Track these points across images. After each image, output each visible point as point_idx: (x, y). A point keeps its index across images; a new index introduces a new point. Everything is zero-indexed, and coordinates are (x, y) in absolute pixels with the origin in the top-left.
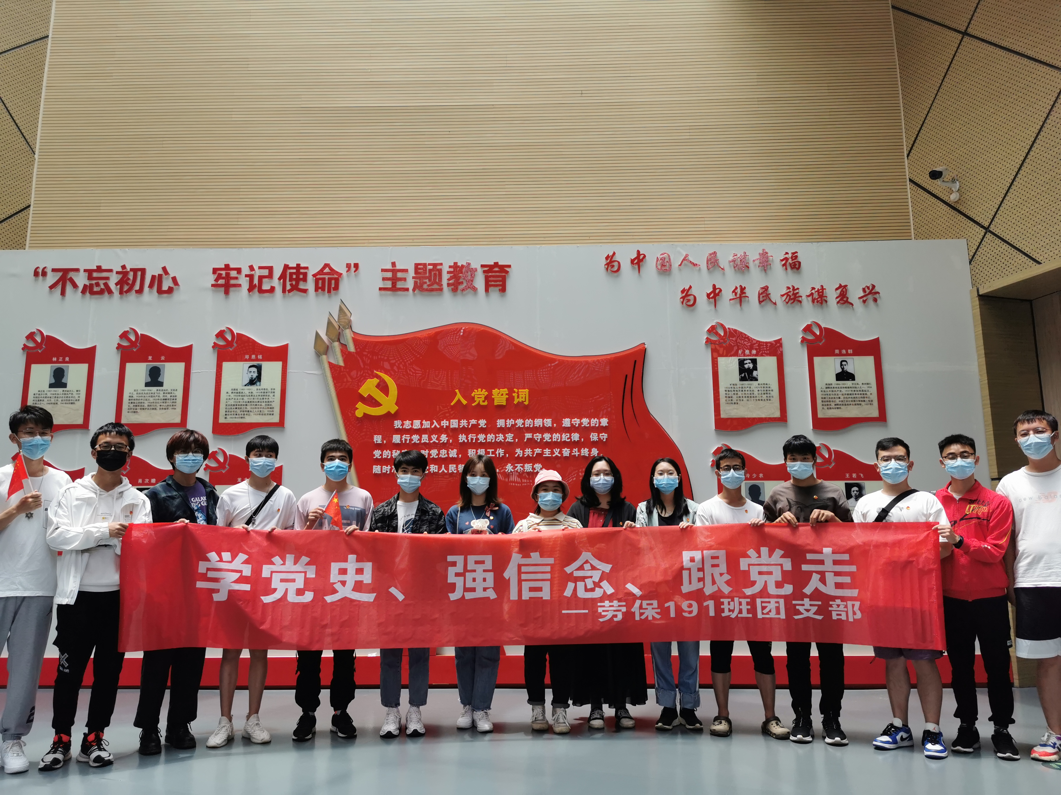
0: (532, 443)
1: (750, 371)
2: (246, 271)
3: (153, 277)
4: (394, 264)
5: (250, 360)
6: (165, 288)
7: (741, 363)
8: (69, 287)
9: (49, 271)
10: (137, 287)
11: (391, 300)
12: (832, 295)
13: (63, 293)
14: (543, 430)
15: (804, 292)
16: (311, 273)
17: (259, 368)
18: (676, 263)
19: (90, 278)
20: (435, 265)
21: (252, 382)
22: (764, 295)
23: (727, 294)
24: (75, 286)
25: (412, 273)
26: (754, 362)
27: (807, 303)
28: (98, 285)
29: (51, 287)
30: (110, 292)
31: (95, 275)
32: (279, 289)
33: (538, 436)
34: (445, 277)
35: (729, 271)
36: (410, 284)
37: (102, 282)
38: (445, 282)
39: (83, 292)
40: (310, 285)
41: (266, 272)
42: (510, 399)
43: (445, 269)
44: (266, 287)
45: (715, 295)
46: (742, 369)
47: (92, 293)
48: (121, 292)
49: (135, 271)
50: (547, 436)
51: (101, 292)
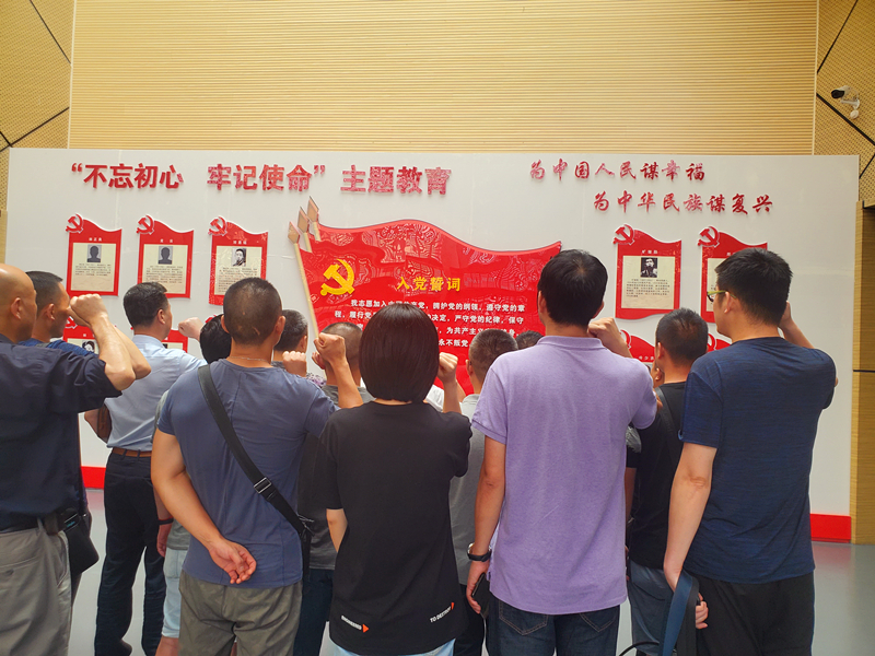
0: (462, 324)
1: (651, 269)
2: (234, 170)
3: (163, 174)
4: (353, 167)
6: (172, 183)
7: (644, 261)
8: (99, 179)
9: (83, 167)
10: (151, 182)
11: (350, 197)
12: (729, 203)
13: (95, 186)
14: (470, 312)
15: (705, 200)
16: (286, 172)
17: (244, 252)
18: (592, 171)
19: (115, 174)
20: (387, 169)
21: (239, 263)
22: (669, 201)
23: (637, 200)
24: (104, 180)
25: (368, 176)
26: (655, 261)
27: (706, 209)
28: (121, 179)
29: (86, 181)
30: (131, 186)
31: (119, 171)
32: (260, 186)
33: (466, 318)
34: (395, 179)
35: (640, 176)
36: (366, 185)
37: (124, 177)
38: (395, 184)
39: (110, 185)
40: (285, 183)
41: (249, 172)
42: (445, 286)
43: (396, 173)
44: (250, 184)
45: (625, 200)
46: (643, 267)
47: (117, 186)
48: (139, 187)
49: (149, 168)
50: (473, 318)
51: (124, 186)
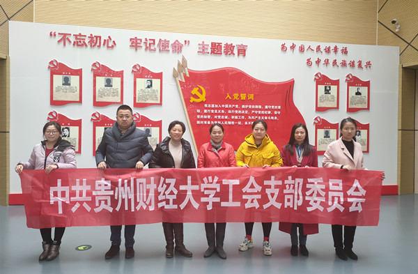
0: (254, 115)
1: (328, 91)
2: (144, 41)
3: (105, 40)
4: (203, 42)
5: (147, 78)
6: (110, 45)
7: (326, 87)
8: (67, 42)
9: (57, 34)
10: (98, 44)
11: (202, 57)
12: (356, 64)
13: (65, 44)
14: (258, 109)
15: (348, 62)
16: (170, 43)
17: (151, 82)
18: (306, 49)
19: (76, 38)
20: (219, 44)
21: (148, 87)
22: (335, 62)
23: (322, 62)
24: (70, 42)
25: (210, 46)
26: (330, 87)
27: (348, 66)
28: (80, 42)
29: (59, 41)
30: (86, 46)
31: (78, 37)
32: (158, 50)
33: (256, 112)
34: (223, 49)
35: (324, 52)
36: (210, 51)
37: (82, 41)
38: (223, 51)
39: (74, 44)
40: (170, 48)
41: (152, 42)
42: (247, 98)
43: (223, 45)
44: (152, 48)
45: (318, 62)
46: (326, 90)
47: (78, 45)
48: (91, 46)
49: (97, 37)
50: (259, 112)
51: (82, 45)
